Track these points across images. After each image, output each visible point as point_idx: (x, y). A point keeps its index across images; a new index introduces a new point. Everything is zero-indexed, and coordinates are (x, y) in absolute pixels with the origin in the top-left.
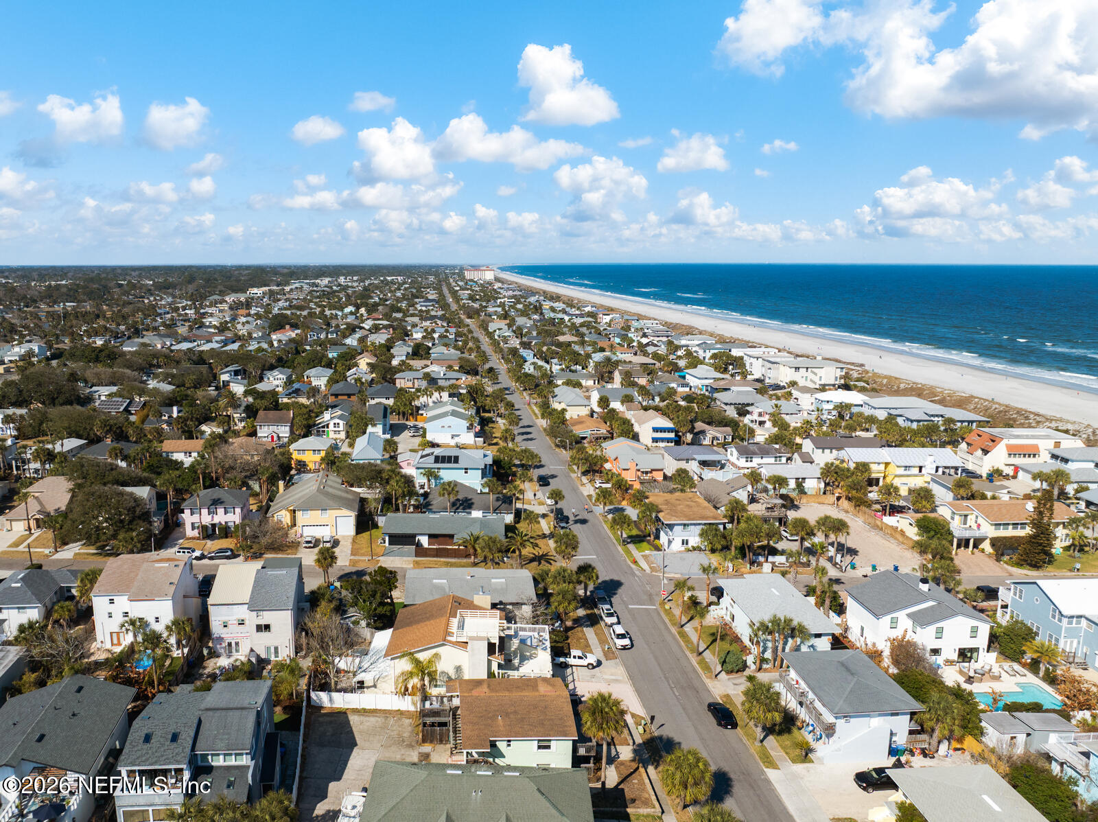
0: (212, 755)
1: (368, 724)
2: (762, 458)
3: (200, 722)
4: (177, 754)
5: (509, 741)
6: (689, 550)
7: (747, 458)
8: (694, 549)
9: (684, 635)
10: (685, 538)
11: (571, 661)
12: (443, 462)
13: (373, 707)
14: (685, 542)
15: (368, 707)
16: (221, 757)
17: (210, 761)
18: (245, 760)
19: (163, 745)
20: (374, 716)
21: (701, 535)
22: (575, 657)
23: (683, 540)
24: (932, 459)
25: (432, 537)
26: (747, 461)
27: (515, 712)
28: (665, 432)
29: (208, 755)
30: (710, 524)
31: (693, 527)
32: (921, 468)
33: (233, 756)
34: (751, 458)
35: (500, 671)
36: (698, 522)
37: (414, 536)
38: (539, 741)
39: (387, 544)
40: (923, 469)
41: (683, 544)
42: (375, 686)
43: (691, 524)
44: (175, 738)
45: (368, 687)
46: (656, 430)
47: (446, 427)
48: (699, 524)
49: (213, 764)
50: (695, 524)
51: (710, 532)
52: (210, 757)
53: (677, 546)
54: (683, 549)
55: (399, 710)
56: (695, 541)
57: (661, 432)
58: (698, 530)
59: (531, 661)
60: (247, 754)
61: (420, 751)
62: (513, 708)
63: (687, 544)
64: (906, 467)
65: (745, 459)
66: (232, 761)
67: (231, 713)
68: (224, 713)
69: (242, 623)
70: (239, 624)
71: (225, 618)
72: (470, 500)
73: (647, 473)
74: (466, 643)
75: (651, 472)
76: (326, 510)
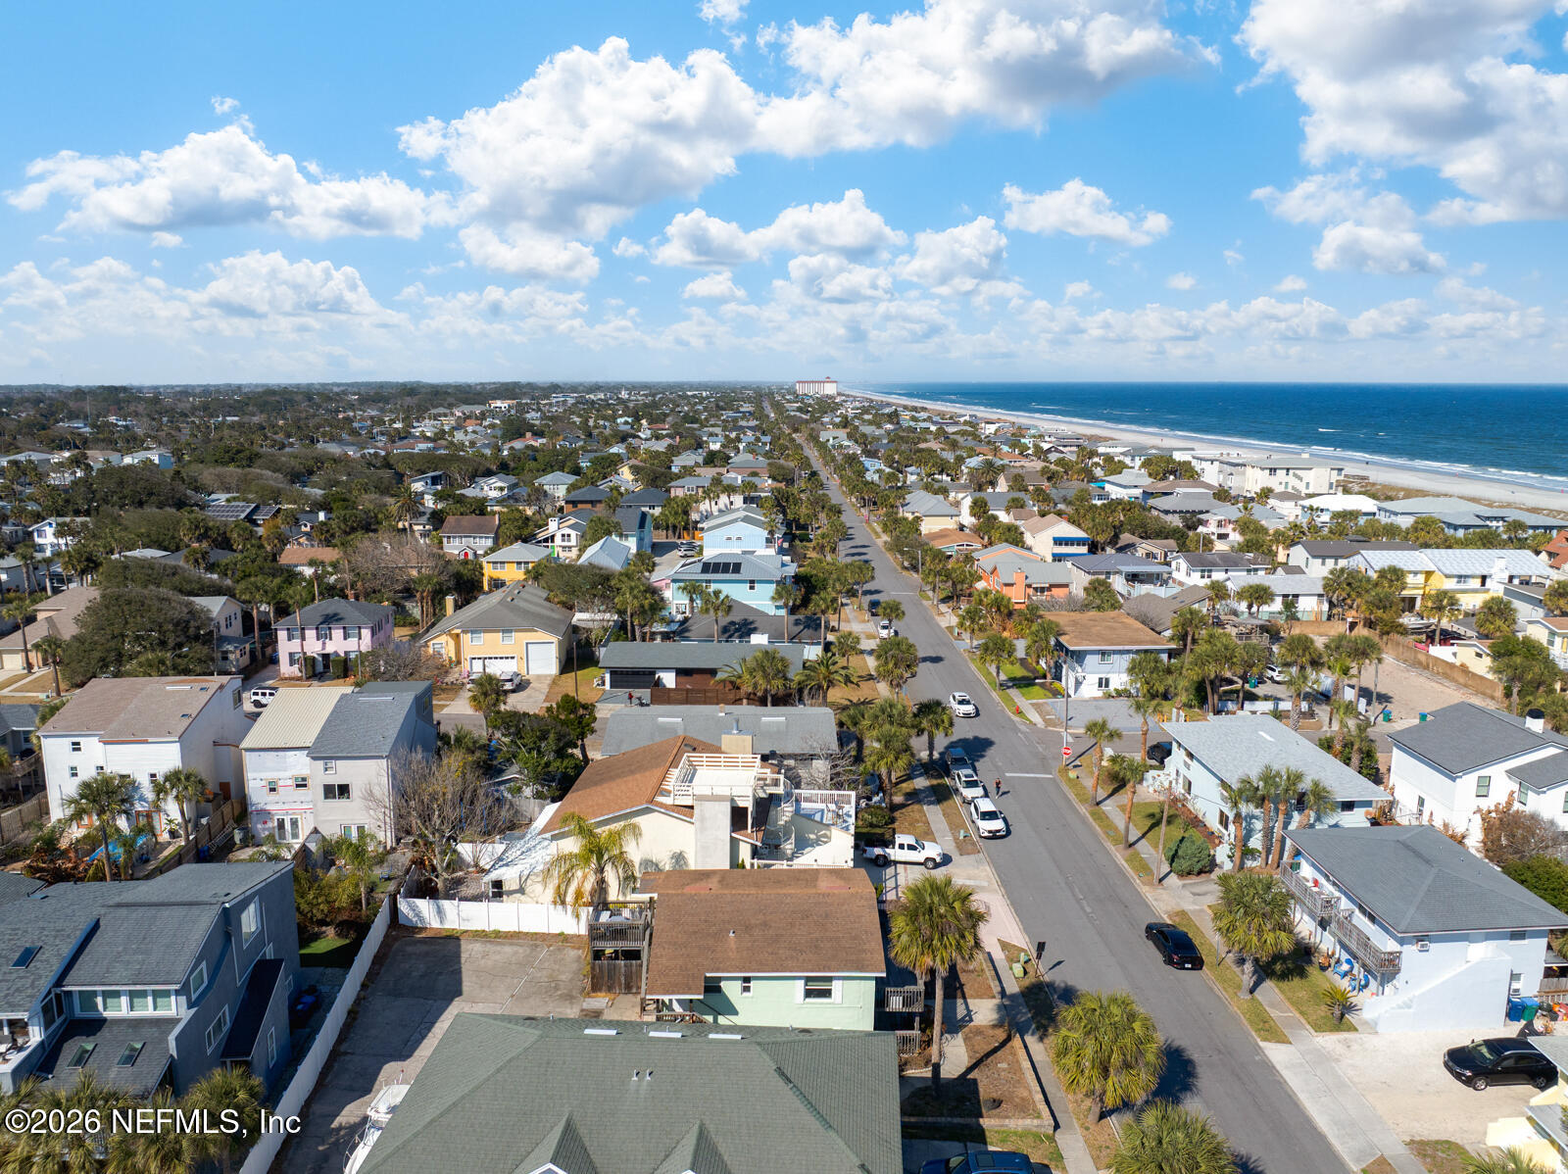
0: (106, 995)
1: (498, 957)
2: (1226, 571)
3: (96, 927)
4: (17, 990)
5: (747, 980)
6: (1110, 696)
7: (1203, 571)
8: (1119, 693)
9: (1101, 818)
10: (1104, 676)
11: (894, 853)
12: (715, 571)
13: (512, 927)
14: (1103, 683)
15: (504, 928)
16: (124, 1000)
17: (100, 1007)
18: (175, 1008)
20: (511, 944)
21: (1131, 670)
22: (901, 846)
23: (1101, 679)
24: (1502, 563)
25: (681, 672)
26: (1203, 577)
27: (765, 924)
28: (1072, 545)
29: (94, 994)
30: (1146, 651)
31: (1116, 657)
32: (1484, 578)
33: (150, 999)
34: (1210, 571)
35: (755, 861)
36: (1127, 648)
37: (652, 672)
38: (808, 980)
39: (607, 686)
40: (1488, 581)
41: (1100, 685)
42: (521, 891)
43: (1115, 652)
44: (27, 957)
45: (510, 893)
46: (1058, 541)
48: (1128, 652)
49: (106, 1014)
50: (1120, 652)
51: (1144, 664)
52: (99, 1000)
53: (1090, 690)
54: (1100, 694)
56: (1119, 680)
57: (1066, 544)
58: (1125, 661)
59: (818, 848)
60: (177, 993)
61: (585, 1006)
62: (761, 916)
63: (1107, 685)
64: (1460, 577)
65: (1199, 574)
66: (147, 1010)
67: (166, 912)
69: (302, 784)
70: (298, 786)
71: (271, 775)
72: (752, 623)
73: (1042, 590)
74: (692, 807)
75: (1049, 589)
76: (510, 631)
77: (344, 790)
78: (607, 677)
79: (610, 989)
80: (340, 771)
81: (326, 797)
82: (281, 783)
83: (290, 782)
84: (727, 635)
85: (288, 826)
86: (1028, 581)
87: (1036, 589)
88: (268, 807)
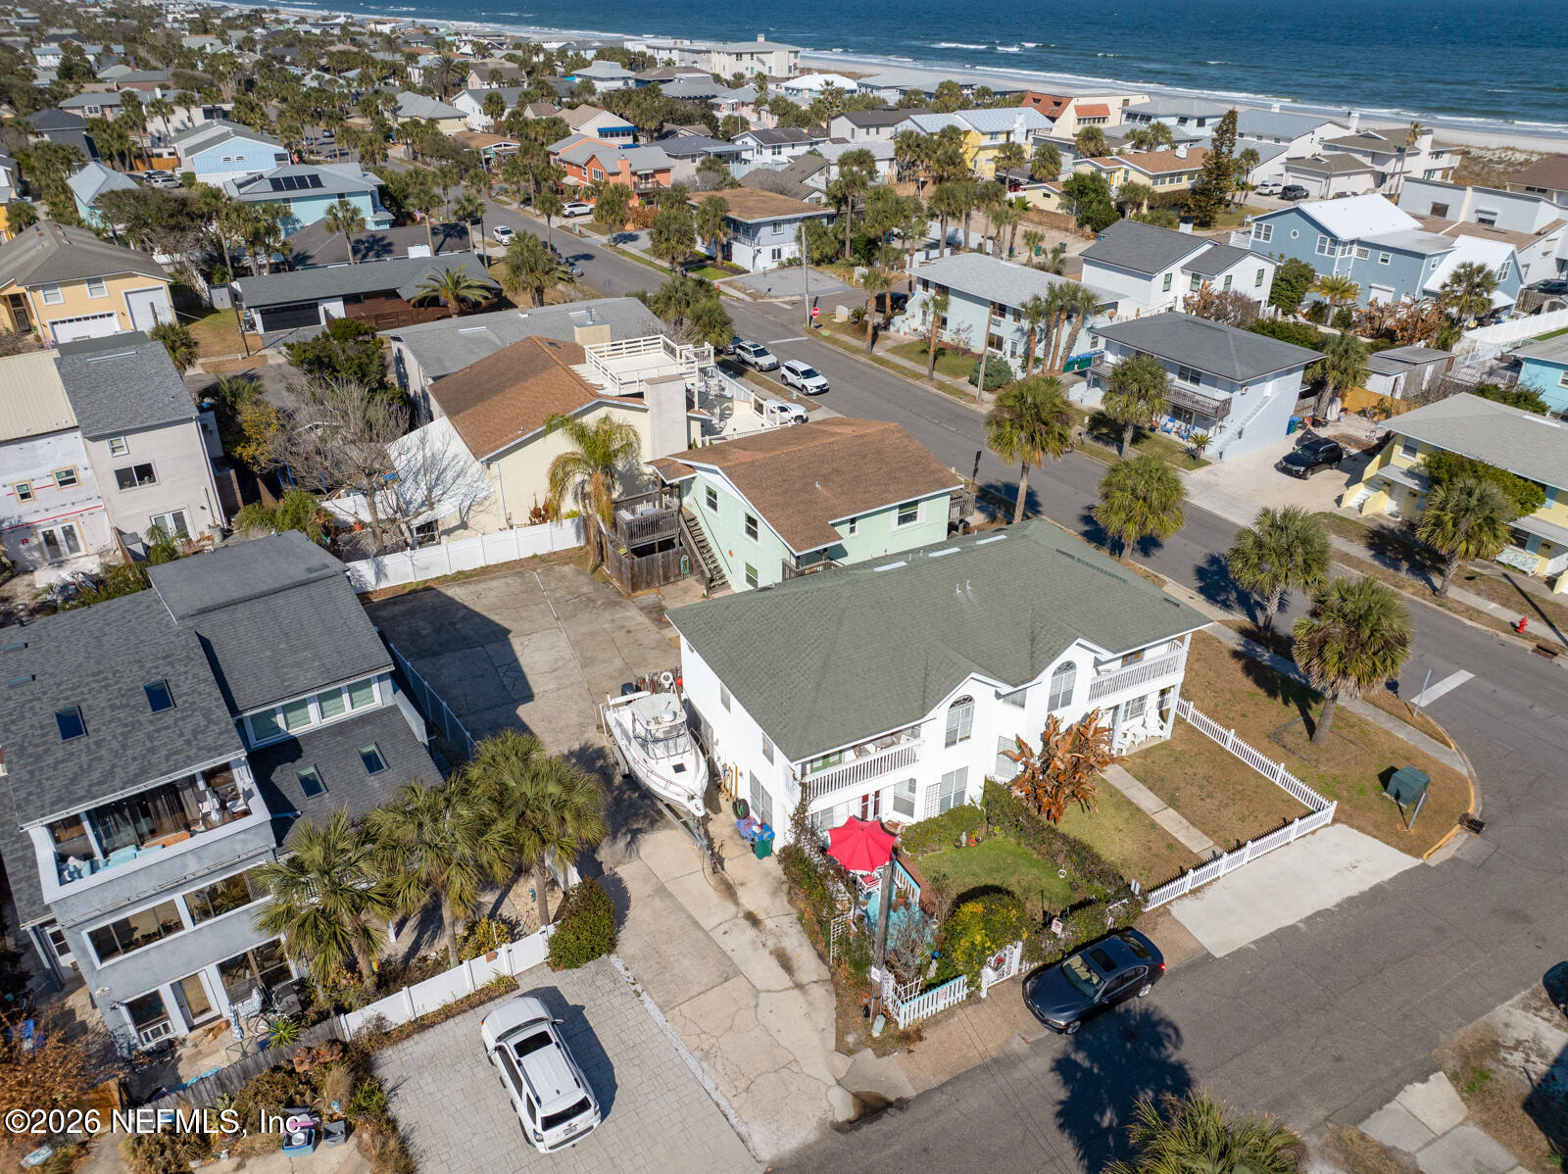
0: (286, 709)
1: (493, 593)
3: (206, 644)
4: (195, 733)
5: (853, 521)
6: (787, 266)
8: (791, 263)
9: (885, 362)
10: (776, 247)
12: (293, 187)
13: (480, 563)
14: (777, 254)
15: (468, 567)
16: (313, 709)
17: (282, 724)
18: (380, 696)
19: (135, 725)
21: (801, 238)
23: (773, 251)
24: (1021, 119)
25: (350, 299)
26: (773, 153)
27: (836, 471)
29: (273, 712)
30: (810, 218)
31: (786, 225)
32: (1008, 134)
33: (346, 697)
35: (707, 438)
36: (795, 216)
40: (1011, 136)
41: (774, 256)
42: (464, 525)
43: (783, 221)
44: (159, 697)
45: (448, 532)
46: (605, 133)
47: (234, 158)
48: (795, 220)
49: (294, 731)
50: (789, 221)
51: (812, 229)
52: (280, 719)
53: (766, 262)
54: (775, 265)
55: (535, 556)
56: (790, 250)
58: (794, 230)
60: (380, 678)
61: (639, 605)
62: (826, 465)
63: (780, 255)
64: (992, 133)
65: (770, 151)
66: (346, 709)
67: (279, 601)
68: (259, 606)
69: (68, 479)
70: (62, 483)
71: (21, 477)
72: (383, 239)
73: (647, 177)
74: (640, 395)
75: (653, 175)
76: (99, 280)
77: (145, 472)
78: (258, 318)
79: (649, 585)
80: (138, 449)
81: (122, 486)
82: (35, 485)
83: (50, 481)
84: (359, 256)
85: (59, 535)
86: (633, 169)
87: (640, 176)
88: (26, 520)
